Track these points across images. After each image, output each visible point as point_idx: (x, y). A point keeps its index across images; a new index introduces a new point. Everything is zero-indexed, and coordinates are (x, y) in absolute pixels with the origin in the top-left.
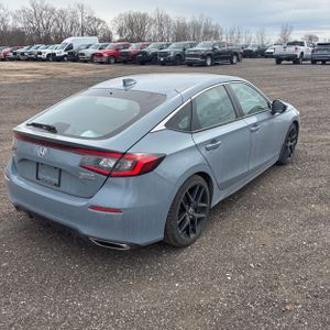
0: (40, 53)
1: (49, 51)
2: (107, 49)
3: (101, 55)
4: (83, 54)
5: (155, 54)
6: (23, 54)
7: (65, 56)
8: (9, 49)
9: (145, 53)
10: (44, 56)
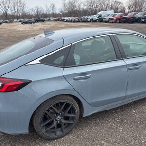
0: (88, 19)
1: (91, 18)
2: (116, 16)
3: (113, 19)
4: (105, 19)
5: (140, 18)
6: (81, 19)
7: (98, 20)
8: (77, 18)
9: (134, 17)
10: (89, 20)
